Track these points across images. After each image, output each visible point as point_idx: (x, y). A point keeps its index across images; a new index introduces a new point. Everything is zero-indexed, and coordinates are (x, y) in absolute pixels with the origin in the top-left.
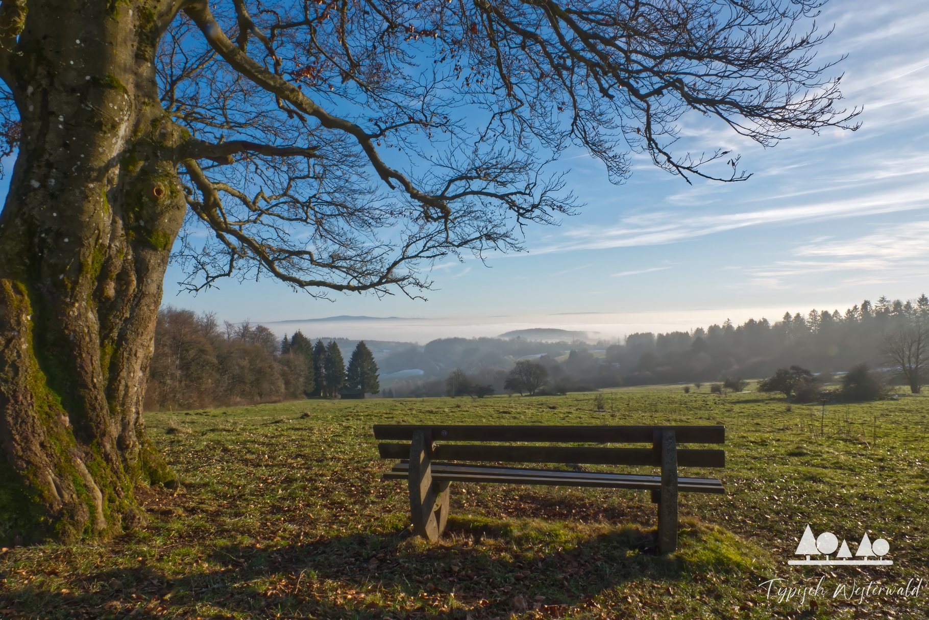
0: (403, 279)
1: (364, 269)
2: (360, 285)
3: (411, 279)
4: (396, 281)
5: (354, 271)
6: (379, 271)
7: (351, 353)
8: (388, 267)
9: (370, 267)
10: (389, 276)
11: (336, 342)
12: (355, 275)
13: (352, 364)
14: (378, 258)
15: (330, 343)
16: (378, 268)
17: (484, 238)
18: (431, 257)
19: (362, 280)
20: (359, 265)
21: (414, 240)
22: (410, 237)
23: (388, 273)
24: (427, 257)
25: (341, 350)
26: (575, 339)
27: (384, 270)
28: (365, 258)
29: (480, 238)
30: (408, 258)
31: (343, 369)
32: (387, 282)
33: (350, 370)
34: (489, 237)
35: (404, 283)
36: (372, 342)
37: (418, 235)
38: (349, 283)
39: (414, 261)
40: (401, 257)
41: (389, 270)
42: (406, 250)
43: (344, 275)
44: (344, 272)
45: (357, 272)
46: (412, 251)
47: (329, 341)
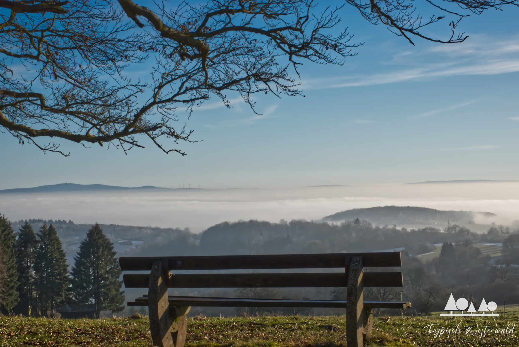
0: (155, 128)
1: (106, 114)
2: (101, 135)
3: (164, 129)
4: (146, 130)
5: (94, 117)
6: (125, 119)
7: (79, 245)
8: (135, 112)
9: (114, 112)
10: (138, 124)
11: (55, 226)
12: (95, 122)
13: (79, 263)
14: (124, 101)
15: (44, 227)
16: (124, 114)
17: (253, 79)
18: (187, 101)
19: (103, 128)
20: (100, 109)
21: (169, 78)
22: (164, 75)
23: (135, 121)
24: (184, 101)
25: (61, 240)
26: (452, 224)
27: (131, 116)
28: (107, 101)
29: (248, 78)
30: (161, 102)
31: (65, 270)
32: (133, 132)
33: (76, 272)
34: (258, 77)
35: (155, 132)
36: (113, 227)
37: (173, 73)
38: (88, 132)
39: (169, 105)
40: (152, 101)
41: (137, 116)
42: (158, 93)
43: (81, 122)
44: (81, 119)
45: (97, 119)
46: (166, 93)
47: (41, 225)
